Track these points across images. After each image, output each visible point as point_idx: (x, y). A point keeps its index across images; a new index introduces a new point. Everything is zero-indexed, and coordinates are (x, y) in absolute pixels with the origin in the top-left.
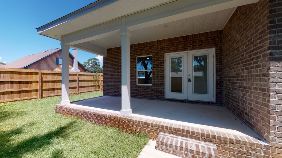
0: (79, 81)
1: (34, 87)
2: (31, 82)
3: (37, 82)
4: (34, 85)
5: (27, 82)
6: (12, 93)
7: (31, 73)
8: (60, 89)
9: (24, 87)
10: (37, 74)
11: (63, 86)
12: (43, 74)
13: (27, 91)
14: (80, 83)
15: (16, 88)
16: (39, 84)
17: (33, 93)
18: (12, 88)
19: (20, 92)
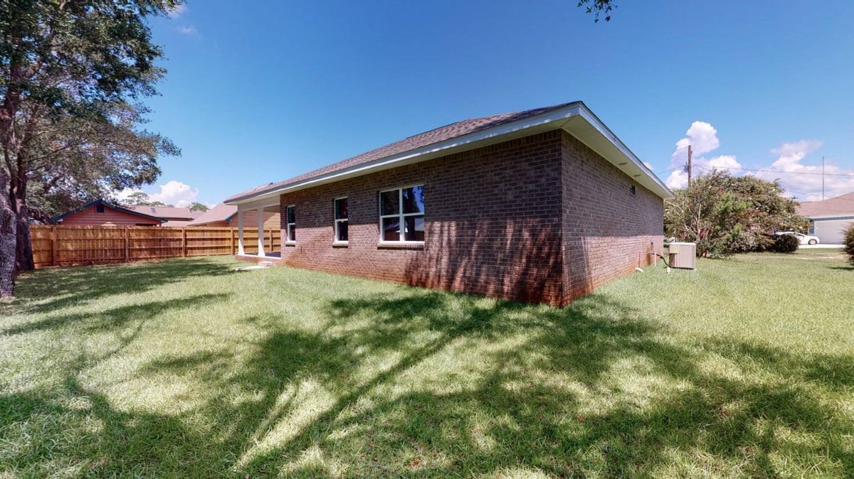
0: (273, 238)
1: (227, 243)
2: (224, 239)
3: (230, 239)
4: (227, 241)
5: (222, 239)
6: (211, 248)
7: (225, 231)
8: (257, 246)
9: (220, 244)
10: (230, 231)
11: (260, 243)
12: (234, 231)
13: (222, 248)
14: (274, 241)
15: (214, 244)
16: (232, 241)
17: (227, 250)
18: (212, 244)
19: (217, 248)
